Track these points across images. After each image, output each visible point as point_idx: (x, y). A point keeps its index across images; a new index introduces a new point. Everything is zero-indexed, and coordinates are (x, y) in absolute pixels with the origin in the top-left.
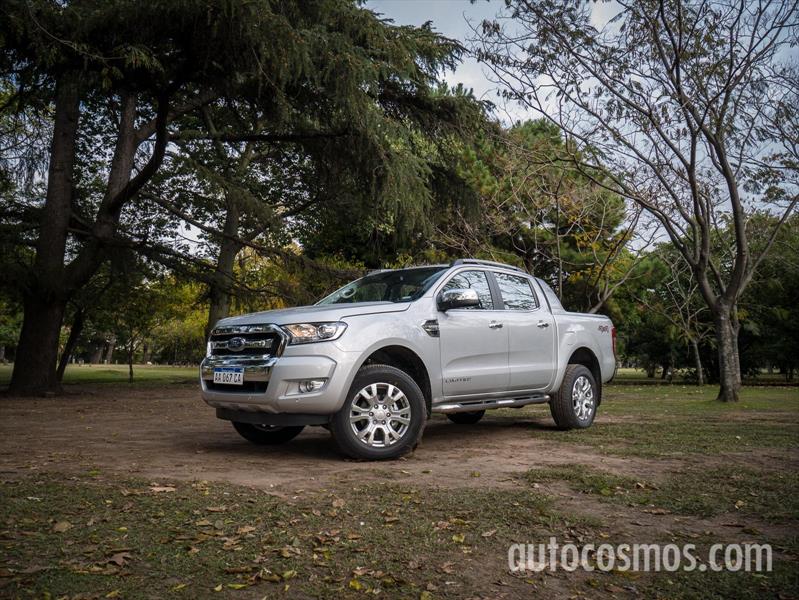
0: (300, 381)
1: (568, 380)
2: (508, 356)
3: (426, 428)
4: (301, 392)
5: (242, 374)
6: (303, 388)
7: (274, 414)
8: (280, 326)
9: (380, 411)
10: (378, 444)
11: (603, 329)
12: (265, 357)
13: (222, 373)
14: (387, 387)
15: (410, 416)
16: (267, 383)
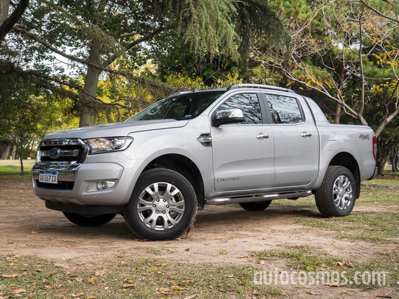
0: (97, 182)
1: (329, 178)
2: (273, 160)
3: (197, 216)
4: (98, 189)
5: (57, 176)
6: (100, 186)
7: (81, 205)
8: (83, 140)
9: (161, 203)
10: (159, 228)
11: (364, 137)
12: (73, 163)
13: (44, 175)
14: (166, 185)
15: (184, 207)
16: (74, 182)
